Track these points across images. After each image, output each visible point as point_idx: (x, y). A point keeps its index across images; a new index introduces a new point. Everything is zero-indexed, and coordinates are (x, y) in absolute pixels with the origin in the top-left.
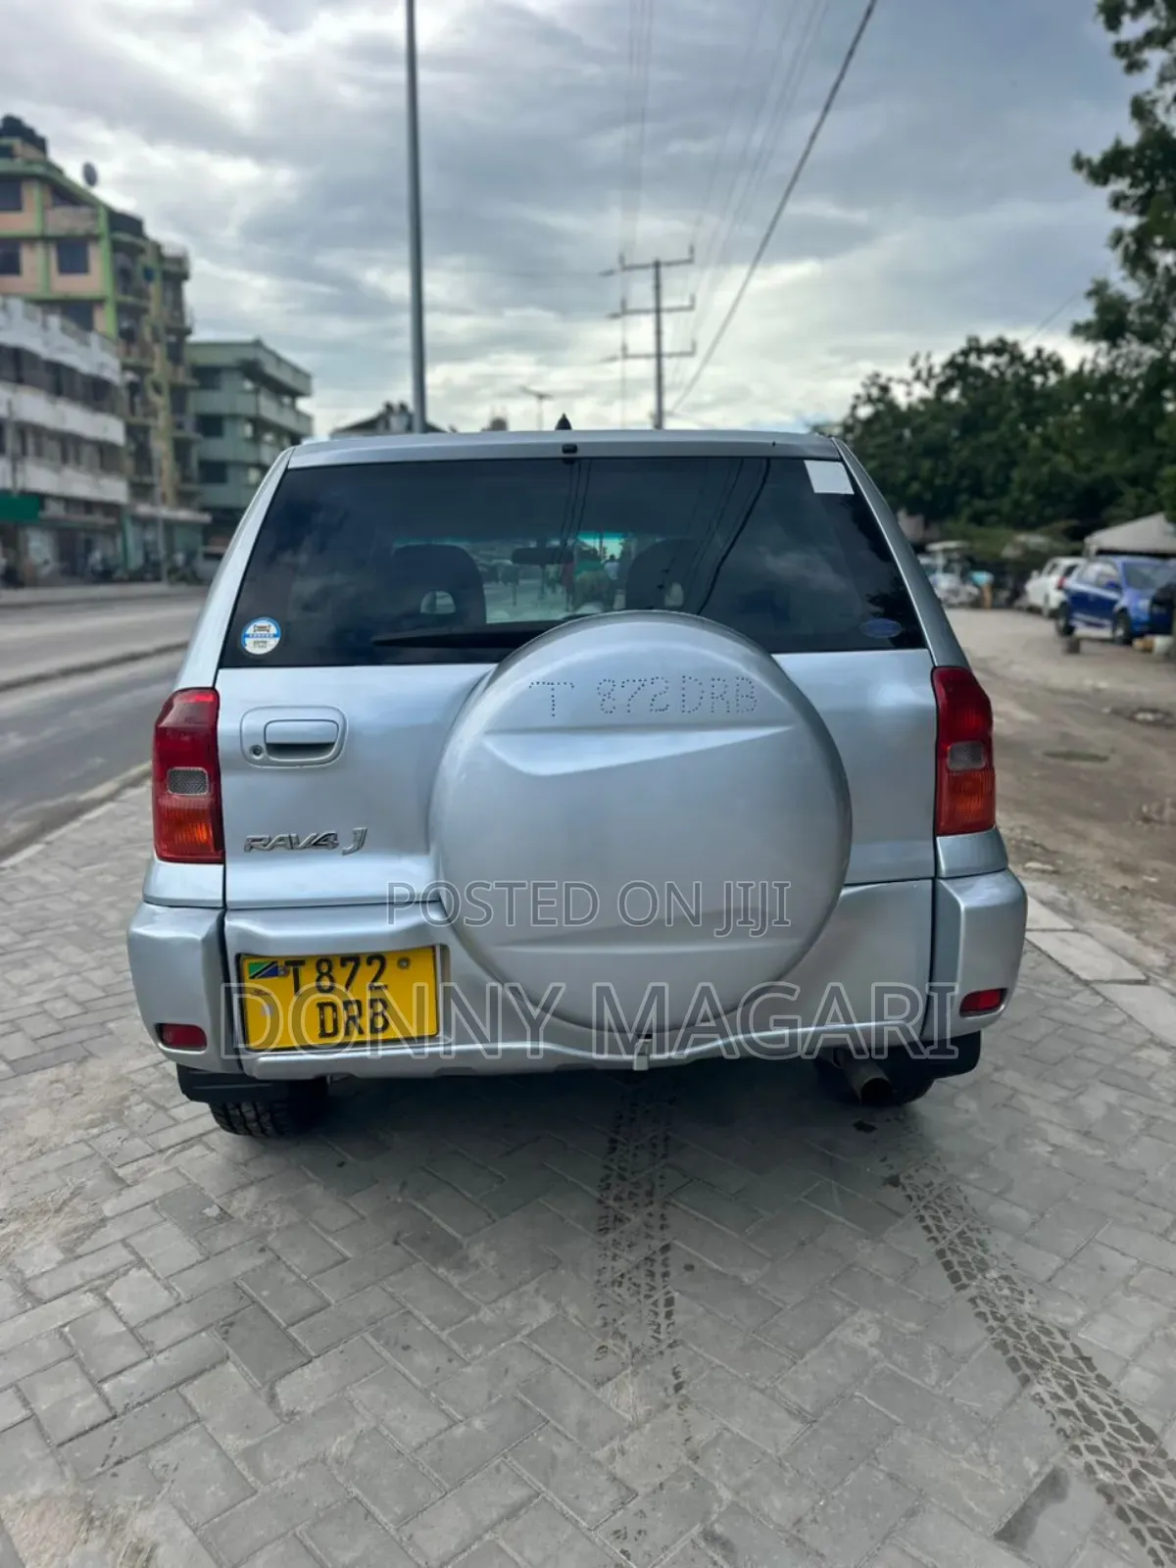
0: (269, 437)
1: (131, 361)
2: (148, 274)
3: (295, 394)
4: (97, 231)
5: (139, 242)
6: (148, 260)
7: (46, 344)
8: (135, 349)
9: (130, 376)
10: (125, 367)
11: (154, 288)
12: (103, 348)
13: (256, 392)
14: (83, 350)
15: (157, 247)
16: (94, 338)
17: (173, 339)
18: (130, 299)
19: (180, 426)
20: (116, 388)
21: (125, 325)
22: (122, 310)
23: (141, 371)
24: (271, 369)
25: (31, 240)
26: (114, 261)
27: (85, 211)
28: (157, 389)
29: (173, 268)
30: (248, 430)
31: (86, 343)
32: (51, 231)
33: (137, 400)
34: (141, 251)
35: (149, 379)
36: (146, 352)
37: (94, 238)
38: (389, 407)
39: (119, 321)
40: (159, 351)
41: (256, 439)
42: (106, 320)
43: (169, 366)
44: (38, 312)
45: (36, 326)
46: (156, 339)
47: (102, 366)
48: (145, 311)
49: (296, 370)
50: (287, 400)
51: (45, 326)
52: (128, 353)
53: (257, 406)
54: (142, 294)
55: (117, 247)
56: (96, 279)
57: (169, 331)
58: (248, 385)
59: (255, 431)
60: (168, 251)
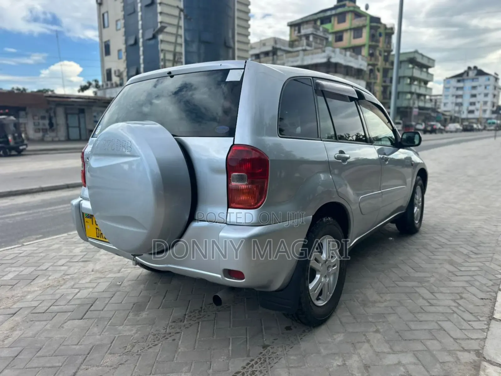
0: (416, 83)
1: (371, 63)
2: (380, 35)
3: (427, 67)
4: (366, 24)
5: (379, 25)
6: (381, 30)
7: (345, 60)
8: (373, 59)
9: (370, 67)
10: (369, 65)
11: (382, 39)
12: (362, 60)
13: (413, 68)
14: (356, 61)
15: (385, 25)
16: (360, 57)
17: (386, 54)
18: (374, 43)
19: (385, 82)
20: (365, 71)
21: (371, 52)
22: (370, 47)
23: (374, 65)
24: (419, 59)
25: (346, 30)
26: (370, 32)
27: (363, 18)
28: (378, 70)
29: (390, 31)
30: (408, 81)
31: (357, 59)
32: (353, 27)
33: (372, 74)
34: (379, 27)
35: (376, 67)
36: (377, 59)
37: (364, 26)
38: (469, 68)
39: (369, 51)
40: (381, 59)
41: (411, 84)
42: (365, 51)
43: (384, 63)
44: (343, 51)
45: (342, 56)
46: (380, 55)
47: (361, 65)
48: (378, 46)
49: (429, 59)
50: (425, 70)
51: (345, 55)
52: (371, 60)
53: (413, 73)
54: (377, 41)
55: (371, 28)
56: (364, 39)
57: (385, 51)
58: (411, 66)
59: (411, 81)
60: (388, 26)
